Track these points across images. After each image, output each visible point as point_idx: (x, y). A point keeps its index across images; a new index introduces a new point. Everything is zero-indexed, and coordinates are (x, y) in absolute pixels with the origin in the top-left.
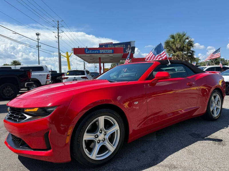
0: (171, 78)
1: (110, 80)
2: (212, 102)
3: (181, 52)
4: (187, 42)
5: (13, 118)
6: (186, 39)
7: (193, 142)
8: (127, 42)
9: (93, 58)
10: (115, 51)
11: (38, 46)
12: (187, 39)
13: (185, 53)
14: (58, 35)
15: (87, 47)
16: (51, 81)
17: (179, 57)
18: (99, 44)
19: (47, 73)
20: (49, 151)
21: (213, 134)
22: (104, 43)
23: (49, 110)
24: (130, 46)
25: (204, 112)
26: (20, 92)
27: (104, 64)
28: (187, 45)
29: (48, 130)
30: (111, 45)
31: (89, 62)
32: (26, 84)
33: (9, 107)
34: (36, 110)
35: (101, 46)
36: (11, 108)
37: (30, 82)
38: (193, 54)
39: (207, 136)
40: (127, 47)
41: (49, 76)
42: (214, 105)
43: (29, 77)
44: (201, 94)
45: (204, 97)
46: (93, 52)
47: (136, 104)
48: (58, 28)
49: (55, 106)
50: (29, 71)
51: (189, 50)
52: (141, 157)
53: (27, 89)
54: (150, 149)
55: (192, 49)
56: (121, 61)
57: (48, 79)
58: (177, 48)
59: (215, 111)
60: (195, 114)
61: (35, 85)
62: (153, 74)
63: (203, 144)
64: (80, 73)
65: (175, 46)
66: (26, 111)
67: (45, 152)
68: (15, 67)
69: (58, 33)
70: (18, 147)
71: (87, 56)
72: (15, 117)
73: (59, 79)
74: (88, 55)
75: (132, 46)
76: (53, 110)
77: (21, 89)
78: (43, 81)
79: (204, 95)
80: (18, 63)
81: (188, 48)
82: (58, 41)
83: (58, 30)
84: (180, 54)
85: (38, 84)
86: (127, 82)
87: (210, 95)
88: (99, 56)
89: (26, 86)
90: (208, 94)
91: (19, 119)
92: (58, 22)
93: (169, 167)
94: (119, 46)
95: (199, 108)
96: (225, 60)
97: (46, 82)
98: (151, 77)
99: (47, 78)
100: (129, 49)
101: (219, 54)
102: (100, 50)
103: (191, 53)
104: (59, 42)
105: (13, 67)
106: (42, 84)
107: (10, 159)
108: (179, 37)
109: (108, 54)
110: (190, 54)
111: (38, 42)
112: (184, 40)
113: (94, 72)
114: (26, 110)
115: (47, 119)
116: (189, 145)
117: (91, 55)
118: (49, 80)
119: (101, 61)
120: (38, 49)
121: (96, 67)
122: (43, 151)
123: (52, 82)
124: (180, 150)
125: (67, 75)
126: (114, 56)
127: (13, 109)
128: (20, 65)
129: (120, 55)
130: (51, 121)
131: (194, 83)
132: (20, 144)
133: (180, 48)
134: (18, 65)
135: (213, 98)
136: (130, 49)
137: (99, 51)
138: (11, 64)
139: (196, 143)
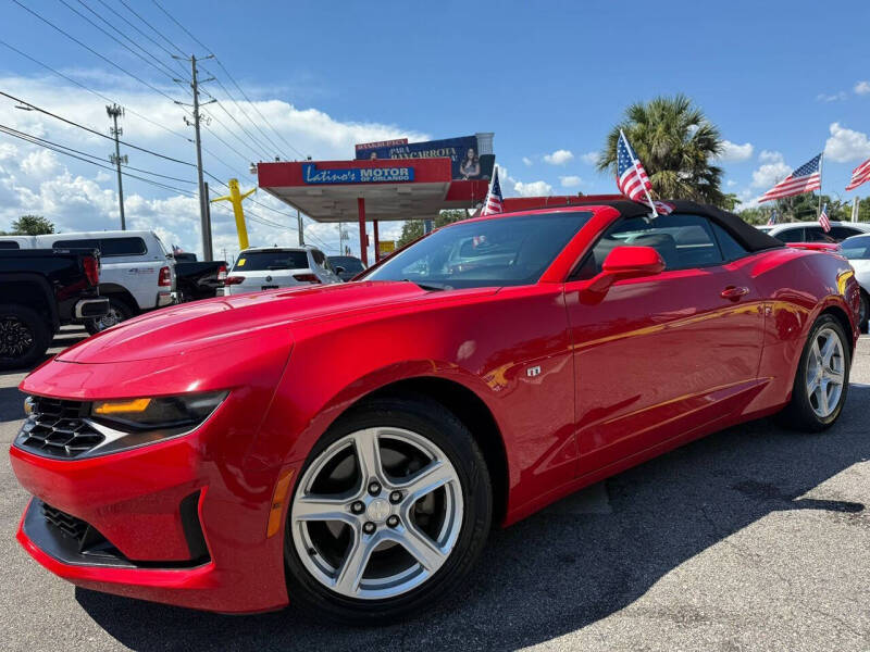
0: (666, 270)
1: (424, 284)
2: (812, 362)
3: (672, 174)
4: (693, 135)
5: (47, 442)
6: (688, 125)
7: (754, 517)
8: (464, 139)
9: (335, 203)
10: (419, 172)
11: (118, 160)
12: (695, 121)
13: (686, 176)
14: (196, 112)
15: (310, 158)
16: (175, 294)
17: (665, 194)
18: (357, 146)
19: (159, 264)
20: (203, 569)
21: (824, 483)
22: (376, 143)
23: (197, 405)
24: (476, 151)
25: (782, 400)
26: (56, 337)
27: (379, 223)
28: (693, 147)
29: (194, 486)
30: (402, 150)
31: (320, 219)
32: (79, 307)
33: (29, 395)
34: (141, 405)
35: (363, 152)
36: (36, 399)
37: (96, 297)
38: (714, 181)
39: (802, 493)
40: (462, 157)
41: (169, 274)
42: (819, 371)
43: (92, 276)
44: (776, 332)
45: (786, 343)
46: (335, 178)
47: (534, 374)
48: (194, 87)
49: (221, 390)
50: (89, 254)
51: (699, 163)
52: (563, 582)
53: (83, 327)
54: (590, 546)
55: (712, 161)
56: (442, 211)
57: (165, 284)
58: (656, 159)
59: (824, 393)
60: (753, 407)
61: (113, 311)
62: (594, 258)
63: (792, 523)
64: (288, 262)
65: (649, 150)
66: (99, 410)
67: (186, 571)
68: (34, 241)
69: (197, 105)
70: (76, 554)
71: (310, 193)
72: (55, 437)
73: (205, 283)
74: (317, 190)
75: (483, 151)
76: (214, 407)
77: (62, 328)
78: (143, 293)
79: (784, 336)
80: (42, 224)
81: (696, 157)
82: (194, 138)
83: (196, 93)
84: (668, 179)
85: (127, 306)
86: (495, 289)
87: (807, 334)
88: (357, 191)
89: (79, 314)
90: (798, 331)
91: (71, 444)
92: (194, 60)
93: (675, 618)
94: (434, 154)
95: (764, 386)
96: (832, 202)
97: (158, 299)
98: (587, 268)
99: (161, 283)
100: (469, 163)
101: (817, 179)
102: (363, 172)
103: (707, 177)
104: (201, 140)
105: (25, 242)
106: (142, 304)
107: (43, 604)
108: (662, 117)
109: (395, 185)
110: (708, 182)
111: (117, 141)
112: (684, 127)
113: (339, 255)
114: (101, 406)
115: (190, 442)
116: (738, 529)
117: (324, 187)
118: (169, 288)
119: (367, 212)
120: (119, 168)
121: (344, 236)
122: (177, 571)
123: (179, 296)
124: (709, 549)
125: (237, 268)
126: (415, 193)
127: (45, 404)
128: (49, 232)
129: (439, 187)
130: (204, 449)
131: (746, 290)
132: (81, 543)
133: (667, 156)
134: (42, 232)
135: (815, 345)
136: (473, 166)
137: (358, 175)
138: (12, 231)
139: (764, 519)
